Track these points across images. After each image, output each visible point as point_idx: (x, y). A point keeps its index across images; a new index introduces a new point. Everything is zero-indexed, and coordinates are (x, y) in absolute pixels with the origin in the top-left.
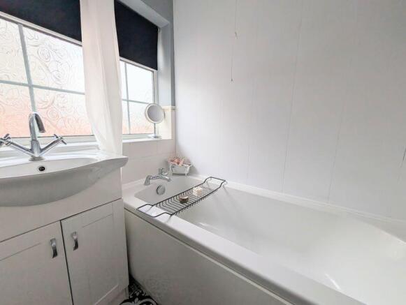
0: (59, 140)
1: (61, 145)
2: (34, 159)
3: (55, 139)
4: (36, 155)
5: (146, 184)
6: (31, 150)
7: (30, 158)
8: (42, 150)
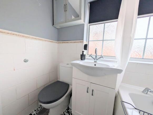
0: (102, 57)
1: (102, 59)
2: (95, 62)
3: (100, 56)
4: (96, 61)
5: (143, 92)
6: (95, 59)
7: (94, 61)
8: (97, 59)
